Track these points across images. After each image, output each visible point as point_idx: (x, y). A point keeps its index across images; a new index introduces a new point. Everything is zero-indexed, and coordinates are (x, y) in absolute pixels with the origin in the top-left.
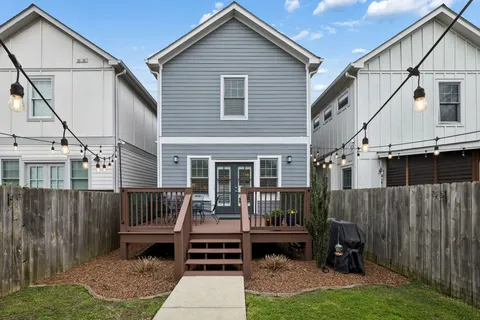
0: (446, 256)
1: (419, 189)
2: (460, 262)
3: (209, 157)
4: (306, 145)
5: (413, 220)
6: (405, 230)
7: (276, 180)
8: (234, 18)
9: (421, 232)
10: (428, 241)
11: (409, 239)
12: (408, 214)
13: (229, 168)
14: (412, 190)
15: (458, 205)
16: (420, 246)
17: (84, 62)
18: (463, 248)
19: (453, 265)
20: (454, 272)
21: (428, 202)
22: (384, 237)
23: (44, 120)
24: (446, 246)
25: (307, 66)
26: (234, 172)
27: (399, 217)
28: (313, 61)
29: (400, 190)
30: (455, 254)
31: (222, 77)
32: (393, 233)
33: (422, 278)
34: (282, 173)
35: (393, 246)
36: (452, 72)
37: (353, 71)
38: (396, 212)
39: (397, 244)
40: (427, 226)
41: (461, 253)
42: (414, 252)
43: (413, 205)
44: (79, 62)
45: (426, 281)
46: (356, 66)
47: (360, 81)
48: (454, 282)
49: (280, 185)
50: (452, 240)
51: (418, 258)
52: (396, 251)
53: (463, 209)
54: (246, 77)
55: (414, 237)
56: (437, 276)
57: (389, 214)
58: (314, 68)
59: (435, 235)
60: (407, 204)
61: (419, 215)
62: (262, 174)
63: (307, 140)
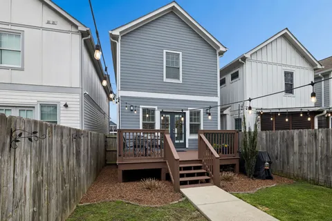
0: (316, 166)
1: (300, 132)
2: (323, 167)
3: (156, 107)
4: (217, 103)
5: (296, 148)
6: (291, 154)
7: (199, 125)
8: (172, 11)
9: (301, 154)
10: (306, 158)
11: (294, 159)
12: (293, 145)
13: (169, 116)
14: (296, 132)
15: (322, 139)
16: (300, 162)
17: (54, 23)
18: (325, 161)
19: (320, 169)
20: (320, 173)
21: (306, 139)
22: (277, 158)
23: (13, 69)
24: (316, 160)
25: (218, 52)
26: (172, 119)
27: (287, 147)
28: (222, 49)
29: (288, 133)
30: (321, 164)
31: (165, 51)
32: (283, 155)
33: (302, 178)
34: (204, 120)
35: (283, 162)
36: (290, 66)
37: (244, 59)
38: (285, 144)
39: (286, 162)
40: (305, 151)
41: (324, 163)
42: (297, 165)
43: (296, 141)
44: (48, 23)
45: (305, 179)
46: (246, 56)
47: (247, 65)
48: (321, 178)
49: (202, 128)
50: (319, 157)
51: (300, 168)
52: (286, 165)
53: (326, 142)
54: (181, 53)
55: (297, 157)
56: (310, 176)
57: (280, 145)
58: (221, 53)
59: (310, 155)
60: (293, 139)
61: (300, 145)
62: (191, 120)
63: (217, 99)
